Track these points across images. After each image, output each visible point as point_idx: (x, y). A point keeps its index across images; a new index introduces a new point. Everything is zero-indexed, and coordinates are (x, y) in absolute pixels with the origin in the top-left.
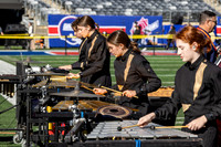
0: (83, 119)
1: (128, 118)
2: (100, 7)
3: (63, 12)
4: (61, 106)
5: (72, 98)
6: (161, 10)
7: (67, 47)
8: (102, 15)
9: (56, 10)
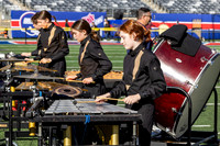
0: (41, 98)
1: (79, 97)
2: (54, 4)
3: (24, 9)
4: (22, 86)
5: (31, 80)
6: (105, 8)
7: (27, 37)
8: (56, 11)
9: (18, 7)
